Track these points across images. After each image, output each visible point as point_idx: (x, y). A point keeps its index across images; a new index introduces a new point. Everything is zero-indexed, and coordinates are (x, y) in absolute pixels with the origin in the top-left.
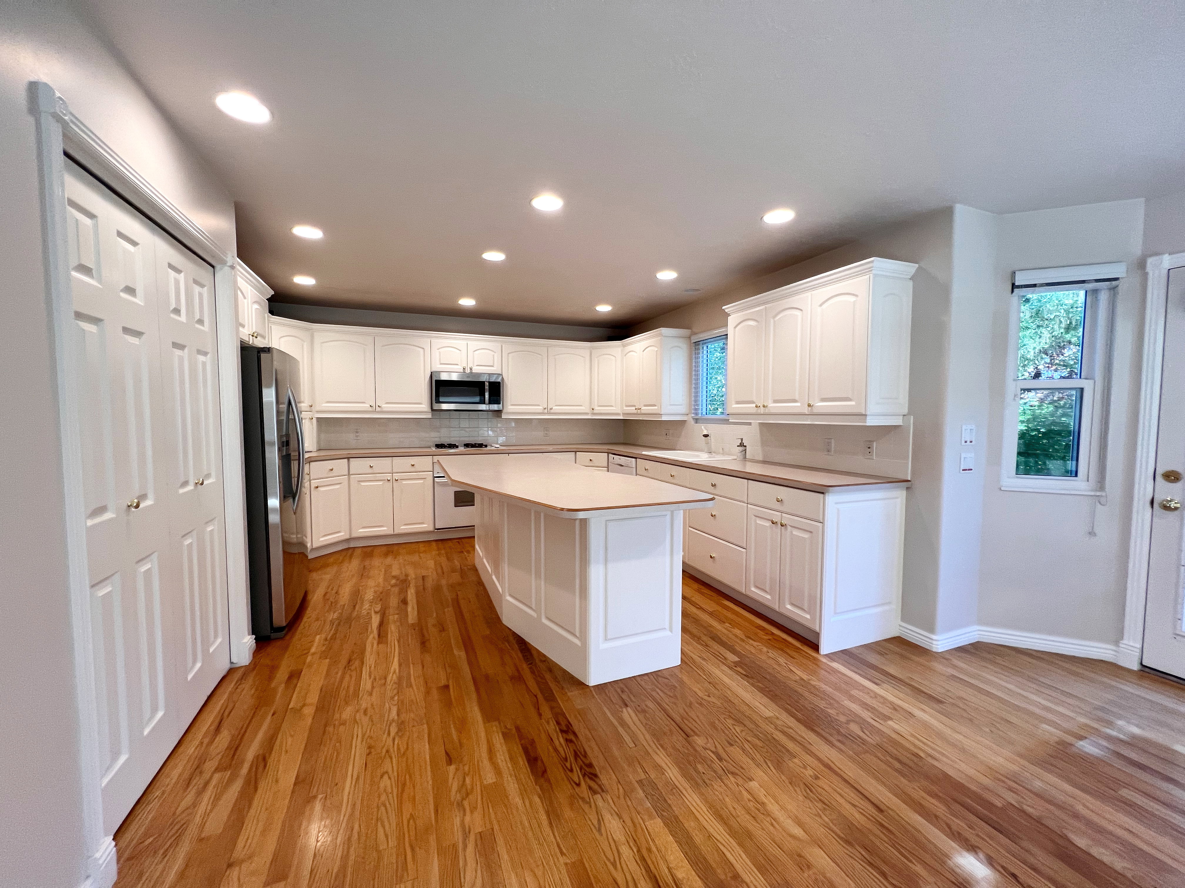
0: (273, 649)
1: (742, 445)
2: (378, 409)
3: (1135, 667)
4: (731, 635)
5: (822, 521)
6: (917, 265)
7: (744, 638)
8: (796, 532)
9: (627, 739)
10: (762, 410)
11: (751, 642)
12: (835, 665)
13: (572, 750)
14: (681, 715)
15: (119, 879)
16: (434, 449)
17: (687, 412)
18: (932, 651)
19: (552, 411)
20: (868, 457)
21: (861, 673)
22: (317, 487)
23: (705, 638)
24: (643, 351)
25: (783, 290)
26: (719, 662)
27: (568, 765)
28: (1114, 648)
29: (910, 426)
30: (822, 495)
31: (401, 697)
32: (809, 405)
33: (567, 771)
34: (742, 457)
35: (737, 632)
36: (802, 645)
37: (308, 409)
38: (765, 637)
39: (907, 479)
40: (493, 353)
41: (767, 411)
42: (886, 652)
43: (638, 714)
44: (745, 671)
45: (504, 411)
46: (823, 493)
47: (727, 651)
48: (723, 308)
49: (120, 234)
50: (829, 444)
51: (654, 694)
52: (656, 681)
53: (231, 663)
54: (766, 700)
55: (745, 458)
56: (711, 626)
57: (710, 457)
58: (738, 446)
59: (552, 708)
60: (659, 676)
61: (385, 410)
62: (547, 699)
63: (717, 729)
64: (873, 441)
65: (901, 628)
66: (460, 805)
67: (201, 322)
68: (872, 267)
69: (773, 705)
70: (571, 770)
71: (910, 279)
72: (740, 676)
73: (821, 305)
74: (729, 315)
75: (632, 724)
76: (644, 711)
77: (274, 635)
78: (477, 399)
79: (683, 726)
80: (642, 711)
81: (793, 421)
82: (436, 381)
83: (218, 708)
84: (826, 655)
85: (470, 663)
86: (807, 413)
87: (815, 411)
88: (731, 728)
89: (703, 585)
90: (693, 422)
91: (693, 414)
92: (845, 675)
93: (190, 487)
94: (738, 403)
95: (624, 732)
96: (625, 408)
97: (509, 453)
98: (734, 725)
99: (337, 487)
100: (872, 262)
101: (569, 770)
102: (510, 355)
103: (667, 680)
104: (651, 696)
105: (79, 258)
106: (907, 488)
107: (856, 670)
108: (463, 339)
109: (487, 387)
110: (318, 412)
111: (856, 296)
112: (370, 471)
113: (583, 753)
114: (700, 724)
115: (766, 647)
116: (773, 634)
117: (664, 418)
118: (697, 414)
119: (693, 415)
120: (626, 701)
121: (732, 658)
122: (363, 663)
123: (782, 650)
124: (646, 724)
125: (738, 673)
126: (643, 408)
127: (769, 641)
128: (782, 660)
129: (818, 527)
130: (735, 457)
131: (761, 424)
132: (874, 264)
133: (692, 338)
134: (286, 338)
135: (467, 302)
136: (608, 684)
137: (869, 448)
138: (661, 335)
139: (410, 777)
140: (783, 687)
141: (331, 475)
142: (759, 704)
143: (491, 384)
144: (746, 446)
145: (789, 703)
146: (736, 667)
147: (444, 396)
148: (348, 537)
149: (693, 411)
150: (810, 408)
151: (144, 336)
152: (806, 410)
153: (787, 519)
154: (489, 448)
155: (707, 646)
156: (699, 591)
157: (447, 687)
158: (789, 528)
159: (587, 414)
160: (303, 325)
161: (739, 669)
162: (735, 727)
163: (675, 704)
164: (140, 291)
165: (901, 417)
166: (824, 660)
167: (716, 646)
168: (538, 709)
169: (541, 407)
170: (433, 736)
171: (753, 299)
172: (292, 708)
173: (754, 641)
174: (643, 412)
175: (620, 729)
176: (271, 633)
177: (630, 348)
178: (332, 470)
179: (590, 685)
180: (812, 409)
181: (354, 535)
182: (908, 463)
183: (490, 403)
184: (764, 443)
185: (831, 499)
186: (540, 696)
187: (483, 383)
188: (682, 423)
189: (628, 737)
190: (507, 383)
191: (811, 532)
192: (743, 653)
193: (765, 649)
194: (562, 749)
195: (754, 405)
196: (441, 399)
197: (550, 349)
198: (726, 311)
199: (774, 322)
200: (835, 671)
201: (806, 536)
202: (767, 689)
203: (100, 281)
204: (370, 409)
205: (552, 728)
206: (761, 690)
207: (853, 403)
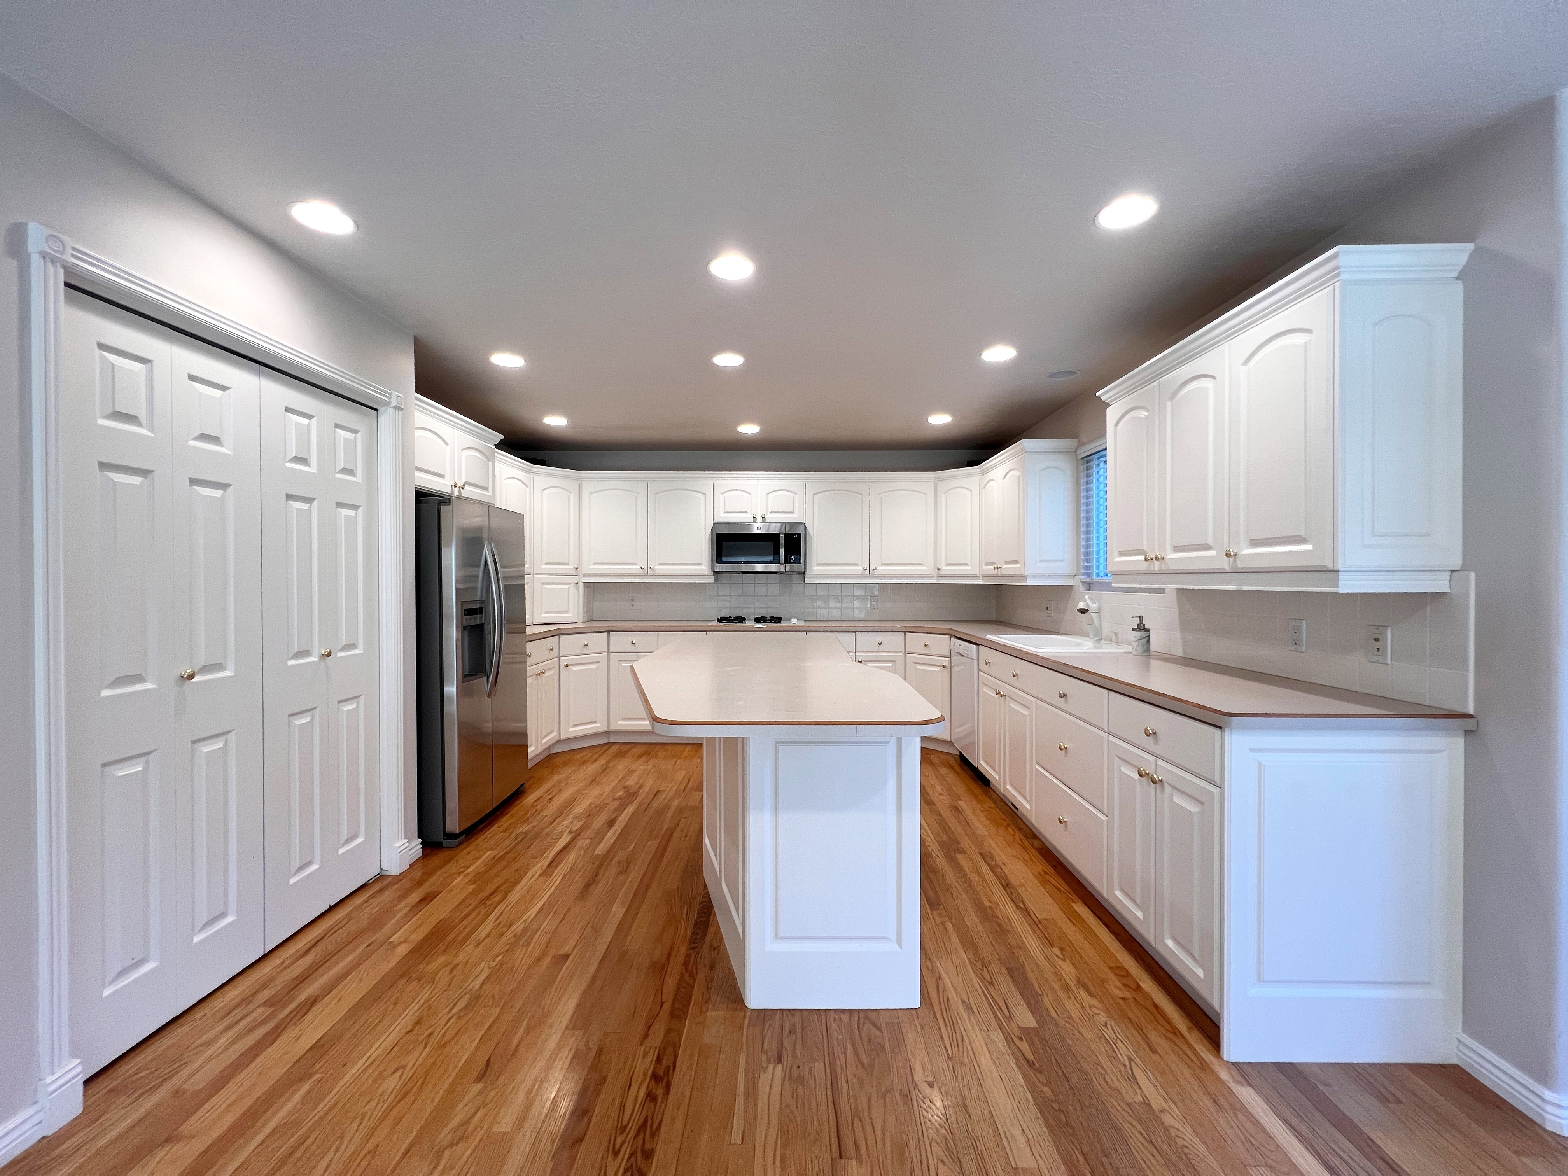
0: (436, 860)
1: (1141, 627)
2: (650, 572)
4: (1048, 974)
5: (1218, 783)
6: (1471, 246)
7: (1072, 984)
8: (1178, 799)
9: (738, 1124)
10: (1157, 566)
11: (1083, 994)
12: (1246, 1094)
13: (644, 1114)
14: (856, 1108)
15: (82, 1113)
16: (715, 623)
17: (1075, 572)
18: (1545, 1130)
19: (876, 573)
20: (1375, 659)
21: (1303, 1128)
22: (567, 666)
23: (995, 967)
24: (1004, 478)
25: (1184, 346)
26: (993, 1021)
27: (619, 1140)
29: (1467, 596)
30: (1217, 732)
31: (506, 959)
32: (1228, 555)
33: (611, 1150)
34: (1140, 650)
35: (1067, 969)
36: (1190, 1029)
37: (574, 572)
38: (1116, 991)
39: (1464, 711)
40: (793, 495)
41: (1171, 567)
42: (1398, 1094)
43: (787, 1080)
44: (1035, 1052)
45: (808, 573)
46: (1220, 727)
47: (1022, 1002)
48: (1098, 394)
49: (192, 378)
50: (1297, 629)
51: (838, 1051)
52: (859, 1027)
53: (382, 869)
54: (1038, 1128)
55: (1148, 650)
56: (1022, 946)
57: (1095, 648)
58: (1134, 630)
59: (669, 1031)
60: (870, 1020)
61: (657, 572)
62: (673, 1015)
63: (902, 1162)
64: (1381, 626)
66: (439, 1155)
67: (350, 472)
68: (1338, 268)
69: (1049, 1146)
70: (616, 1153)
71: (1457, 278)
72: (1017, 1060)
73: (1245, 364)
74: (1108, 405)
75: (766, 1097)
76: (800, 1080)
77: (446, 843)
78: (771, 558)
79: (845, 1131)
80: (795, 1080)
81: (1213, 584)
82: (718, 534)
83: (329, 925)
84: (1237, 1066)
85: (619, 929)
86: (1228, 570)
87: (1240, 565)
88: (932, 1167)
89: (1054, 867)
90: (1082, 588)
91: (1083, 574)
92: (1257, 1124)
93: (313, 659)
94: (1122, 554)
95: (742, 1109)
96: (985, 567)
97: (806, 632)
98: (943, 1162)
99: (594, 666)
100: (1335, 256)
101: (614, 1150)
102: (816, 497)
103: (878, 1032)
104: (832, 1056)
105: (114, 406)
106: (1467, 733)
107: (1295, 1121)
108: (754, 479)
109: (782, 541)
110: (585, 575)
111: (1310, 331)
112: (632, 648)
113: (655, 1126)
114: (879, 1139)
115: (1108, 1012)
116: (1138, 988)
117: (1030, 582)
118: (1089, 575)
119: (1082, 577)
120: (785, 1053)
121: (1026, 1018)
122: (504, 898)
123: (1139, 1028)
124: (788, 1106)
125: (1019, 1055)
126: (1004, 567)
127: (1121, 1001)
128: (1124, 1050)
129: (1214, 794)
130: (1130, 648)
131: (1178, 590)
132: (1342, 260)
133: (1079, 452)
134: (553, 490)
135: (749, 429)
136: (779, 1011)
137: (1377, 640)
138: (1023, 451)
139: (423, 1083)
140: (1093, 1111)
141: (585, 651)
142: (1019, 1132)
143: (788, 536)
144: (1149, 630)
145: (1085, 1150)
146: (1021, 1039)
147: (727, 556)
148: (606, 729)
149: (1082, 571)
150: (1232, 559)
151: (231, 489)
152: (1225, 564)
153: (1164, 770)
154: (783, 624)
155: (991, 983)
156: (1042, 879)
157: (566, 957)
158: (1168, 789)
159: (931, 576)
160: (570, 474)
161: (1025, 1046)
162: (941, 1165)
163: (861, 1083)
164: (227, 439)
165: (1449, 573)
166: (1224, 1075)
167: (1006, 986)
168: (649, 1028)
169: (860, 568)
170: (495, 1029)
171: (1141, 371)
172: (391, 942)
173: (1091, 995)
174: (1004, 572)
175: (740, 1101)
176: (444, 839)
177: (990, 475)
178: (586, 645)
179: (749, 1007)
180: (1235, 561)
181: (613, 727)
182: (1466, 678)
183: (787, 561)
184: (1185, 625)
186: (667, 1007)
187: (776, 536)
188: (1062, 592)
189: (742, 1122)
190: (812, 534)
191: (1203, 803)
192: (1054, 1014)
193: (1102, 1018)
194: (631, 1107)
195: (1143, 558)
196: (724, 559)
197: (873, 485)
198: (1103, 398)
199: (1173, 405)
200: (1238, 1108)
201: (1194, 808)
202: (1056, 1106)
203: (151, 428)
204: (641, 572)
205: (644, 1064)
206: (1044, 1106)
207: (1308, 547)
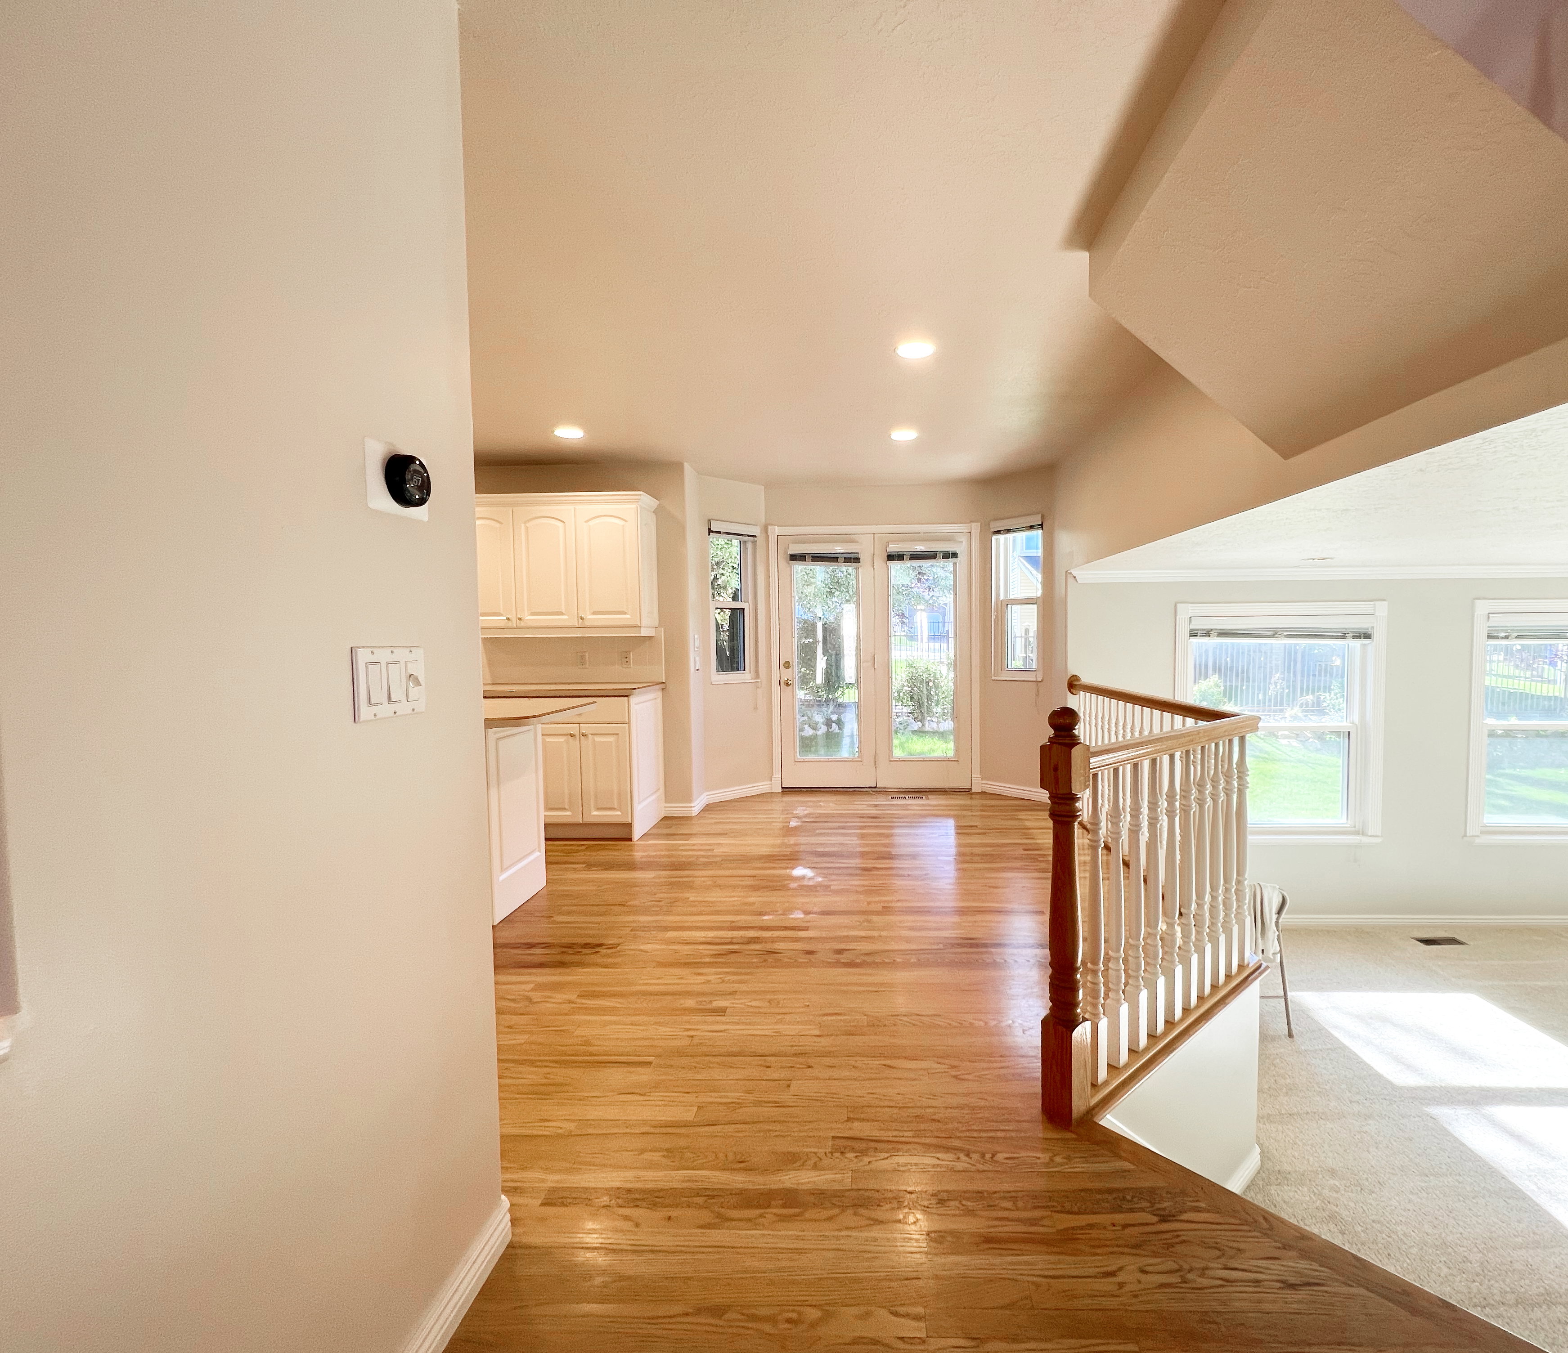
3: (780, 790)
5: (627, 722)
6: (658, 502)
8: (598, 739)
10: (511, 624)
18: (694, 815)
20: (625, 666)
21: (668, 839)
25: (531, 497)
28: (770, 783)
29: (661, 637)
30: (626, 698)
32: (580, 618)
39: (662, 681)
41: (522, 624)
46: (627, 696)
50: (582, 657)
64: (630, 652)
65: (667, 809)
68: (639, 499)
71: (653, 511)
73: (587, 522)
86: (577, 626)
87: (587, 623)
100: (640, 495)
106: (663, 690)
111: (626, 521)
129: (624, 728)
137: (626, 658)
150: (578, 621)
152: (573, 623)
158: (591, 736)
165: (653, 628)
166: (638, 843)
171: (483, 497)
180: (581, 621)
182: (662, 667)
185: (633, 700)
191: (617, 734)
195: (506, 618)
199: (527, 528)
201: (611, 739)
207: (628, 616)
